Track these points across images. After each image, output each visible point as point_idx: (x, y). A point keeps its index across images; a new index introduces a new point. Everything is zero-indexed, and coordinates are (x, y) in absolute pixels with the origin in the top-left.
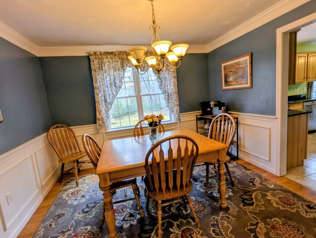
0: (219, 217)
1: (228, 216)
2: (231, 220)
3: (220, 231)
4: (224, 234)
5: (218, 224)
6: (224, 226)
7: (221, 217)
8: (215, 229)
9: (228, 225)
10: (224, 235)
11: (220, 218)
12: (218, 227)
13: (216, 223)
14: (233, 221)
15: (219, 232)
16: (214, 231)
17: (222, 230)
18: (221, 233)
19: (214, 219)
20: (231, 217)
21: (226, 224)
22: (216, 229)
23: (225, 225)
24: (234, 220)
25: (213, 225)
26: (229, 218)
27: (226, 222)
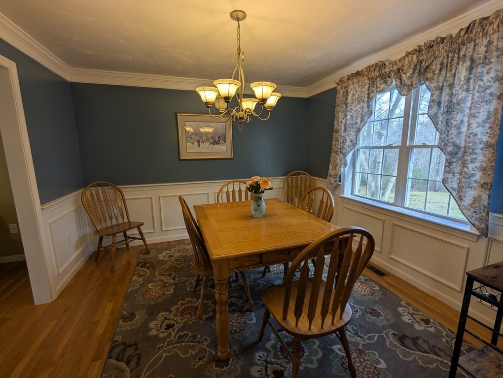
0: (207, 346)
1: (205, 360)
2: (196, 362)
3: (183, 342)
4: (178, 345)
5: (193, 342)
6: (189, 349)
7: (206, 350)
8: (188, 337)
9: (189, 353)
10: (175, 345)
11: (204, 348)
12: (190, 342)
13: (197, 340)
14: (193, 363)
15: (182, 340)
16: (186, 335)
17: (183, 344)
18: (179, 343)
19: (206, 339)
20: (201, 362)
21: (191, 353)
22: (187, 339)
23: (190, 351)
24: (194, 366)
25: (194, 337)
26: (200, 359)
27: (194, 353)
